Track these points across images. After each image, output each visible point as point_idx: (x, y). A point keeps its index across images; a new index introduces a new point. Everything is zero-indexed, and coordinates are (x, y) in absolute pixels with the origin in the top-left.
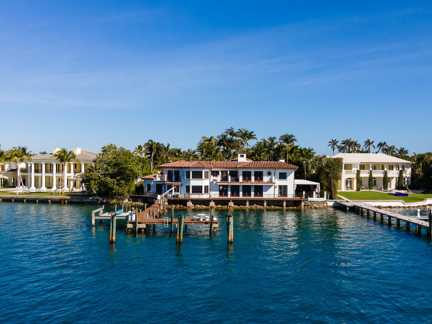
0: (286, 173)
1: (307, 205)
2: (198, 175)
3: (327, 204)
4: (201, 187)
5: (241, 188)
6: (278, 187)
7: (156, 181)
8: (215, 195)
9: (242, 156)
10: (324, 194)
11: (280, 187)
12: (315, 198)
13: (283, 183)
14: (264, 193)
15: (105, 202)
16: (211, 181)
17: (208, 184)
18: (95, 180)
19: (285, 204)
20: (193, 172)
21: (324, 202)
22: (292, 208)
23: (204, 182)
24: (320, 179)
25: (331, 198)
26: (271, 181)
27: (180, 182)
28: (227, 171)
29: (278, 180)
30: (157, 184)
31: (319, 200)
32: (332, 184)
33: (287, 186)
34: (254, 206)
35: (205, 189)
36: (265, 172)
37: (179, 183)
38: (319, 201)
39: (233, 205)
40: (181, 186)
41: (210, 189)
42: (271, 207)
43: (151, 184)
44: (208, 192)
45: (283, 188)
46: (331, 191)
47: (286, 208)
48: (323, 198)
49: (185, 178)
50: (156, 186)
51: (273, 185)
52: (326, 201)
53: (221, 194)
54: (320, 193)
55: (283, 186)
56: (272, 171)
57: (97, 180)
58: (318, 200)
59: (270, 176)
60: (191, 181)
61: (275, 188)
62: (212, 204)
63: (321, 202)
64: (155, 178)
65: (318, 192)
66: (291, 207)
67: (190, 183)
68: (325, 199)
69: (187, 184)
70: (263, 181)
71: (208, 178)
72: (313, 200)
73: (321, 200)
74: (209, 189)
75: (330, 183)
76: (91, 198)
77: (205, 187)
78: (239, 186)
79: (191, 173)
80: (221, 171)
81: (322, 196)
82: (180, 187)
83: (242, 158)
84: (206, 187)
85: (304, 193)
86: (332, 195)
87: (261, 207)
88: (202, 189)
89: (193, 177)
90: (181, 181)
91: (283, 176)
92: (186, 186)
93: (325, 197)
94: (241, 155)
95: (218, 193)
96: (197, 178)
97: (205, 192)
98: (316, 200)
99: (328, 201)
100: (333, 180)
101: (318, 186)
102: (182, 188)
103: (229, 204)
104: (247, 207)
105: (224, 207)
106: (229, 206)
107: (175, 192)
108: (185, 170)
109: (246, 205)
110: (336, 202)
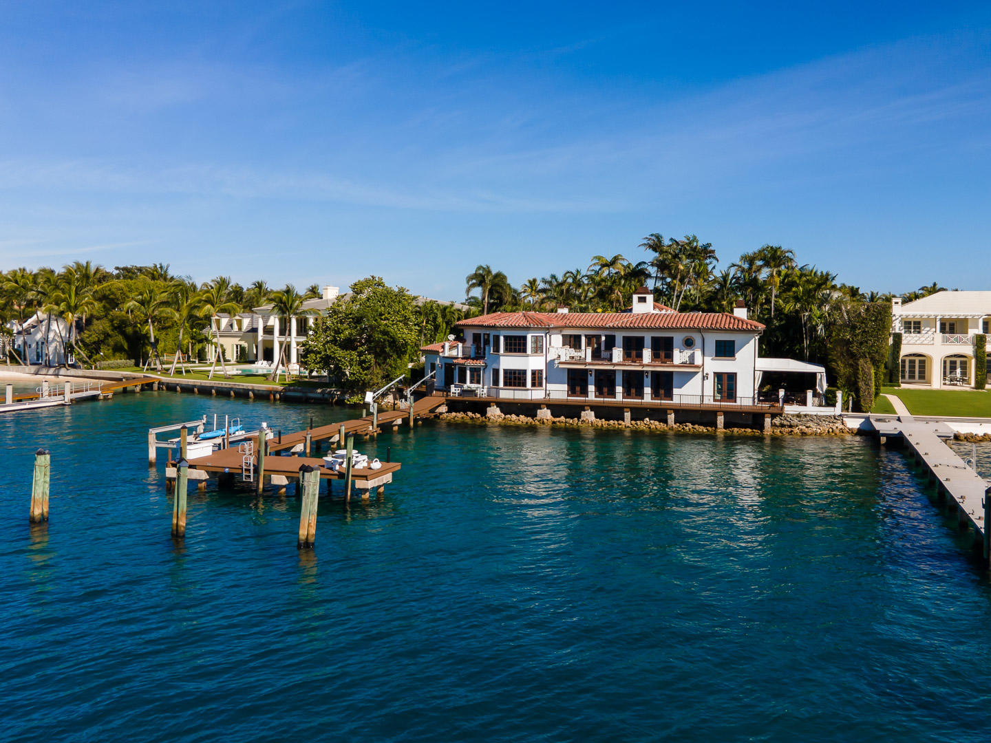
0: (734, 341)
1: (789, 424)
2: (517, 345)
3: (843, 424)
4: (524, 372)
5: (619, 378)
6: (711, 376)
8: (559, 391)
9: (642, 300)
10: (835, 397)
11: (719, 376)
12: (812, 407)
13: (725, 366)
14: (676, 391)
16: (548, 359)
17: (542, 367)
19: (721, 420)
20: (506, 338)
21: (835, 418)
22: (740, 432)
23: (532, 362)
25: (857, 408)
26: (691, 363)
27: (482, 361)
28: (600, 336)
29: (712, 359)
30: (446, 364)
31: (822, 414)
32: (862, 373)
33: (736, 374)
35: (533, 379)
36: (678, 338)
37: (480, 363)
38: (823, 416)
40: (484, 369)
41: (546, 378)
42: (686, 426)
43: (436, 362)
44: (541, 385)
45: (725, 378)
46: (857, 391)
47: (724, 430)
48: (832, 408)
49: (492, 352)
50: (444, 368)
51: (698, 372)
52: (840, 415)
53: (572, 391)
54: (824, 395)
55: (726, 375)
56: (697, 338)
58: (819, 414)
59: (690, 349)
60: (501, 358)
61: (703, 379)
62: (543, 413)
63: (827, 417)
64: (442, 350)
65: (821, 392)
66: (736, 430)
67: (499, 364)
68: (838, 410)
69: (495, 366)
70: (672, 361)
71: (542, 352)
72: (804, 413)
73: (828, 414)
74: (544, 376)
75: (855, 368)
76: (319, 391)
77: (534, 373)
78: (614, 371)
79: (502, 339)
80: (586, 336)
81: (830, 401)
82: (482, 372)
83: (642, 304)
84: (536, 375)
85: (782, 392)
86: (860, 401)
88: (525, 378)
89: (506, 350)
90: (484, 358)
91: (726, 350)
92: (494, 369)
93: (839, 405)
94: (639, 298)
95: (565, 387)
96: (515, 351)
97: (533, 385)
98: (815, 413)
99: (848, 417)
100: (861, 361)
101: (821, 376)
102: (485, 375)
103: (582, 414)
104: (627, 425)
105: (571, 422)
106: (582, 421)
107: (472, 382)
108: (492, 334)
109: (623, 420)
110: (868, 420)
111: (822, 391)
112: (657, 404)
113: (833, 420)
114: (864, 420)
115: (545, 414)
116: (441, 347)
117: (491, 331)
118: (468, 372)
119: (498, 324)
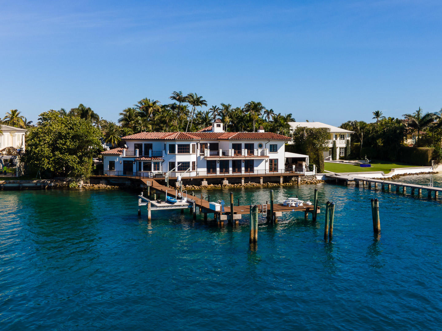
0: (277, 145)
2: (184, 149)
3: (316, 178)
4: (189, 163)
5: (231, 164)
6: (268, 161)
7: (123, 157)
8: (203, 172)
9: (219, 126)
10: (313, 167)
11: (271, 161)
12: (305, 172)
13: (273, 156)
14: (255, 168)
15: (53, 186)
16: (198, 156)
17: (195, 160)
18: (48, 158)
19: (282, 180)
20: (179, 145)
22: (289, 184)
23: (191, 158)
24: (307, 150)
25: (319, 171)
26: (263, 154)
27: (160, 158)
28: (207, 144)
30: (124, 161)
32: (320, 156)
34: (250, 184)
35: (192, 166)
36: (256, 143)
37: (159, 160)
38: (309, 176)
39: (228, 184)
40: (162, 162)
41: (197, 166)
42: (268, 184)
43: (115, 160)
44: (195, 169)
45: (273, 161)
46: (319, 164)
47: (283, 184)
49: (168, 153)
50: (122, 164)
51: (264, 159)
52: (315, 175)
53: (208, 172)
54: (309, 167)
56: (263, 143)
57: (51, 158)
59: (261, 149)
60: (176, 156)
61: (266, 162)
62: (205, 183)
64: (121, 153)
67: (176, 160)
68: (314, 173)
69: (171, 160)
70: (254, 154)
71: (195, 152)
73: (311, 175)
75: (318, 155)
76: (35, 181)
77: (192, 162)
78: (229, 161)
79: (177, 146)
81: (311, 169)
82: (160, 164)
83: (219, 128)
85: (294, 167)
86: (320, 168)
87: (257, 184)
88: (189, 166)
89: (178, 152)
90: (162, 157)
91: (274, 149)
92: (170, 162)
93: (314, 170)
95: (205, 169)
96: (184, 152)
97: (192, 169)
98: (306, 175)
99: (318, 175)
100: (320, 152)
101: (307, 159)
102: (163, 165)
103: (224, 182)
104: (243, 186)
105: (218, 186)
106: (224, 185)
107: (155, 170)
108: (168, 144)
109: (241, 183)
110: (325, 176)
111: (308, 165)
112: (248, 175)
113: (312, 177)
114: (322, 176)
116: (118, 152)
117: (167, 142)
118: (153, 165)
119: (176, 138)
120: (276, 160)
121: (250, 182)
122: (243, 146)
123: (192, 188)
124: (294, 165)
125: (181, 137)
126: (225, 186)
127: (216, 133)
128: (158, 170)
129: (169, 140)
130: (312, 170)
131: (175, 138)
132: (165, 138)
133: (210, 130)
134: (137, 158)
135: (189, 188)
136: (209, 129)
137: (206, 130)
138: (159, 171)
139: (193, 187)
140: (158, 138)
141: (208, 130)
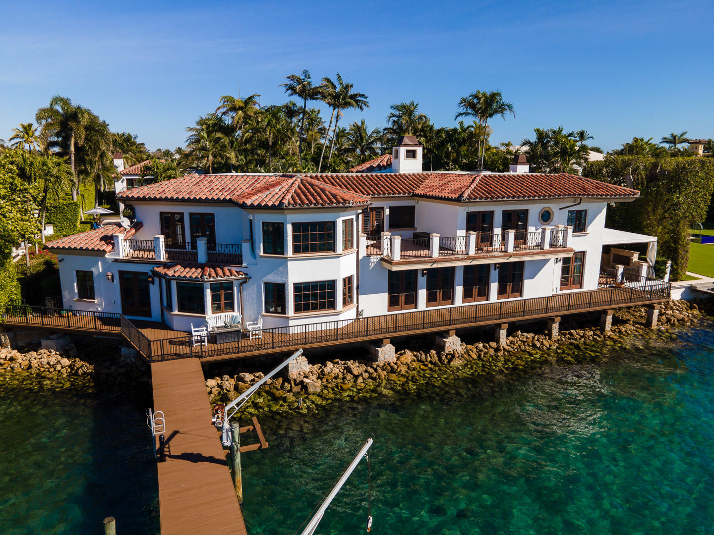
2: (317, 239)
4: (332, 284)
7: (116, 261)
9: (412, 154)
10: (665, 267)
12: (645, 282)
14: (527, 283)
16: (361, 257)
17: (351, 270)
20: (296, 226)
23: (341, 266)
26: (555, 244)
27: (234, 270)
28: (383, 209)
30: (121, 273)
33: (586, 252)
35: (344, 292)
36: (534, 210)
37: (230, 274)
39: (460, 349)
40: (241, 284)
41: (357, 288)
43: (93, 269)
44: (351, 299)
45: (574, 259)
48: (662, 281)
49: (262, 254)
50: (117, 281)
53: (393, 303)
54: (654, 267)
55: (576, 255)
56: (554, 208)
59: (547, 225)
60: (289, 263)
61: (554, 265)
64: (110, 247)
65: (651, 264)
67: (287, 277)
68: (665, 282)
69: (273, 278)
70: (526, 245)
71: (352, 247)
74: (355, 286)
77: (344, 280)
79: (289, 229)
82: (235, 289)
83: (411, 161)
84: (347, 283)
85: (620, 269)
86: (678, 269)
88: (333, 295)
89: (296, 250)
90: (240, 263)
91: (579, 222)
92: (268, 284)
93: (667, 275)
94: (408, 151)
95: (385, 297)
96: (314, 250)
97: (345, 303)
99: (674, 288)
101: (653, 245)
102: (245, 293)
103: (447, 344)
104: (505, 350)
105: (429, 359)
106: (447, 354)
107: (217, 309)
108: (260, 219)
109: (497, 341)
110: (692, 290)
111: (652, 262)
114: (683, 289)
115: (387, 353)
116: (103, 242)
117: (256, 215)
118: (208, 293)
119: (286, 202)
120: (581, 256)
121: (520, 332)
122: (498, 218)
123: (344, 378)
124: (620, 266)
125: (305, 195)
126: (453, 356)
127: (404, 175)
128: (230, 307)
129: (259, 207)
130: (661, 275)
131: (281, 203)
132: (249, 202)
133: (384, 167)
134: (160, 264)
135: (336, 378)
136: (381, 164)
137: (375, 166)
138: (230, 314)
139: (349, 370)
140: (228, 198)
141: (380, 168)
